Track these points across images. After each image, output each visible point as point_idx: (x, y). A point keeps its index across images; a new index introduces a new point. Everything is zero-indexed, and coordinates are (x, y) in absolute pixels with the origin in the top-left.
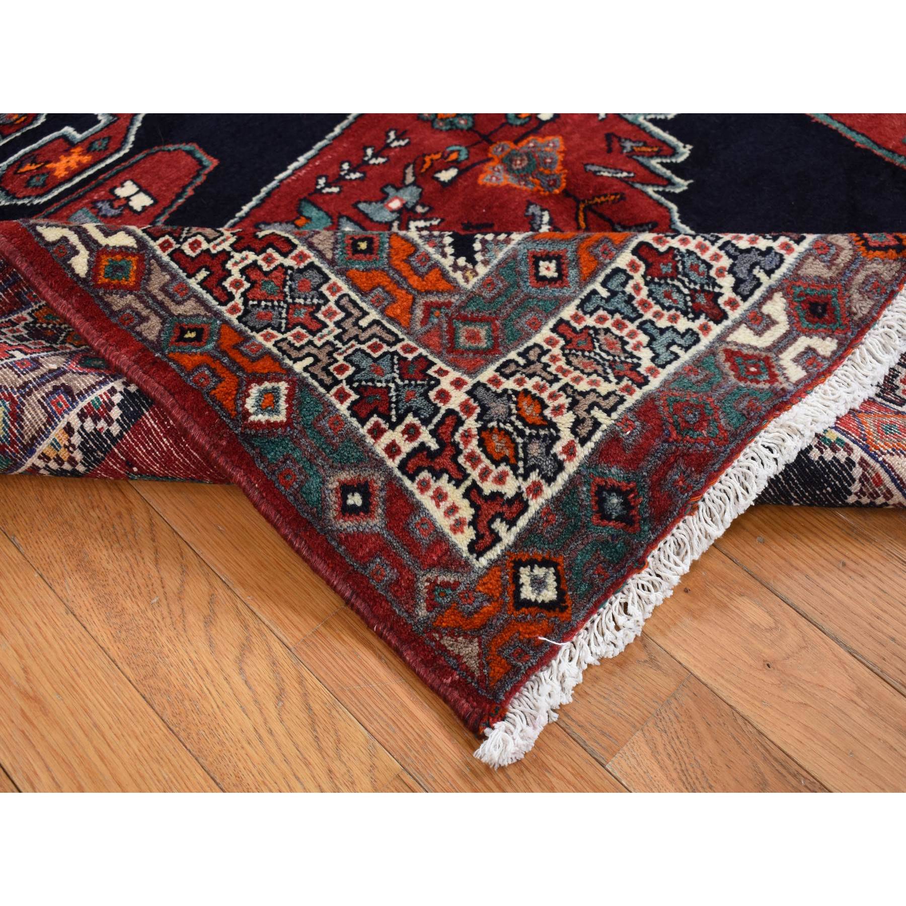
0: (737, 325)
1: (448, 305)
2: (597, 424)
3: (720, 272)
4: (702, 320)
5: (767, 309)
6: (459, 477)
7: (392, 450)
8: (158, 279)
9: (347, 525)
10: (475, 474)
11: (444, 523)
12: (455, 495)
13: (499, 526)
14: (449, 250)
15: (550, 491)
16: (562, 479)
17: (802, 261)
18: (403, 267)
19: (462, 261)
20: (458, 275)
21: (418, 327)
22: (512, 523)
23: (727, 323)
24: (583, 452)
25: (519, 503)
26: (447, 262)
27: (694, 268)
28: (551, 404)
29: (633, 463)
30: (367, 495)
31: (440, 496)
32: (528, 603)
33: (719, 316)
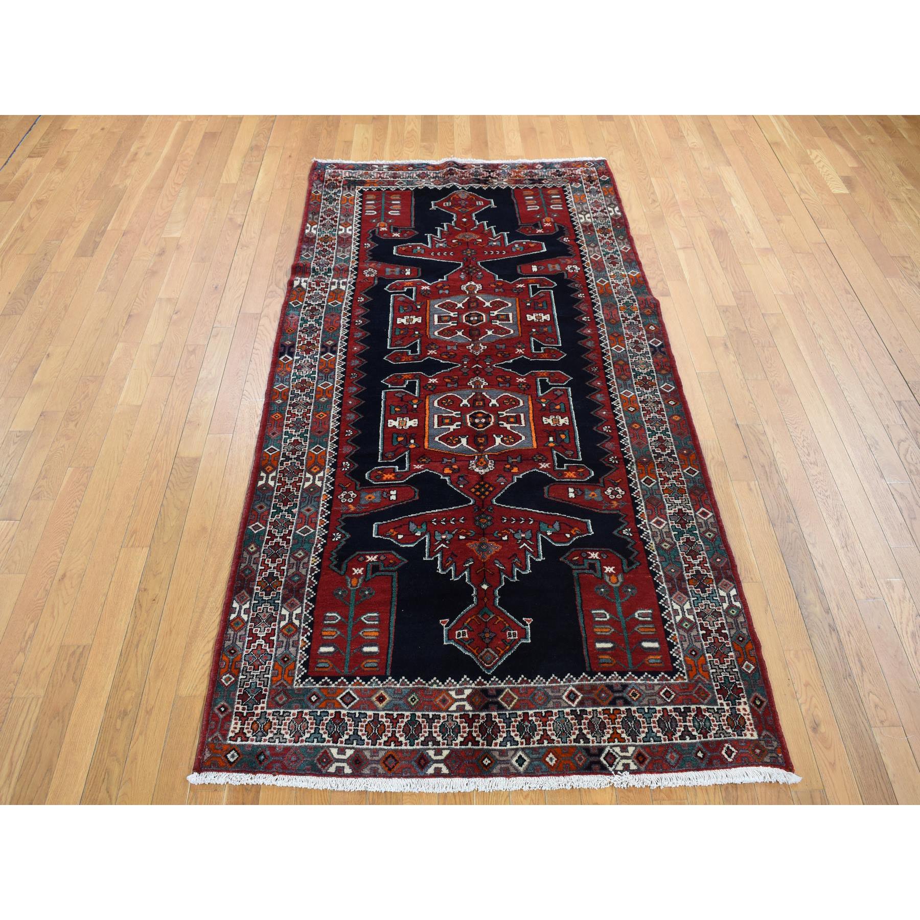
0: (336, 747)
1: (286, 687)
2: (274, 742)
3: (347, 734)
4: (331, 739)
5: (347, 750)
6: (243, 724)
7: (238, 708)
8: (242, 632)
9: (216, 711)
10: (246, 726)
11: (232, 729)
12: (239, 726)
13: (239, 739)
14: (300, 676)
15: (254, 743)
16: (258, 743)
17: (367, 749)
18: (287, 671)
19: (300, 681)
20: (295, 683)
21: (274, 687)
22: (242, 741)
23: (335, 745)
24: (267, 743)
25: (247, 739)
26: (296, 678)
27: (343, 727)
28: (272, 730)
29: (272, 755)
30: (225, 711)
31: (236, 724)
32: (227, 757)
33: (335, 742)
